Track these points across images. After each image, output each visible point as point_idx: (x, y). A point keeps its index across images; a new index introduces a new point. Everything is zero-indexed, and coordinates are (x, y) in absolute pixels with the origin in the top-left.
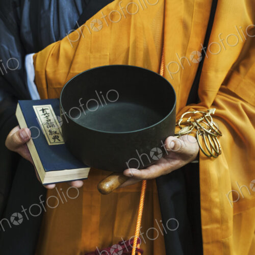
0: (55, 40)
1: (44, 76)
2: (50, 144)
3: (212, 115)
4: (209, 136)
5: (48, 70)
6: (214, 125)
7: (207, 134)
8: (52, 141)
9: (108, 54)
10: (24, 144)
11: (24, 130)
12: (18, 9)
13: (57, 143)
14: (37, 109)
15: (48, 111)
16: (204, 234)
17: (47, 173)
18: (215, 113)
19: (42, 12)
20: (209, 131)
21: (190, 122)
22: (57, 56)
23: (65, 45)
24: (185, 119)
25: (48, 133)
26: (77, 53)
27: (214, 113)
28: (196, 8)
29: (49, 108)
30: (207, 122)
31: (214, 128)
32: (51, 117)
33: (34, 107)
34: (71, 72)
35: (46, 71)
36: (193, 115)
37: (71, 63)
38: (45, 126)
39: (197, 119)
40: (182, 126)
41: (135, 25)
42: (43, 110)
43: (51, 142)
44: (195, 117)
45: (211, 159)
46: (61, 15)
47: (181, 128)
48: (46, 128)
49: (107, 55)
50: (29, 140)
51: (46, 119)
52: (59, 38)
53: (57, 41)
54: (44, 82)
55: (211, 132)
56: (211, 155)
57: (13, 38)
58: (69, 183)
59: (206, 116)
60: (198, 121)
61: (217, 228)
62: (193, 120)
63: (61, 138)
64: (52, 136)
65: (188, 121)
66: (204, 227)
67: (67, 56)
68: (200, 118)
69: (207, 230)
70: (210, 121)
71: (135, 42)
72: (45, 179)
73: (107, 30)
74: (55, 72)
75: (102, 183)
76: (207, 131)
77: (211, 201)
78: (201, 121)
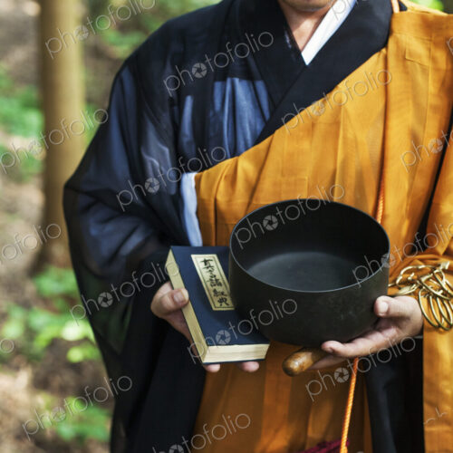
0: (229, 155)
1: (212, 208)
2: (214, 309)
3: (444, 270)
4: (438, 299)
5: (220, 198)
6: (447, 284)
7: (435, 297)
8: (218, 304)
9: (306, 178)
10: (179, 311)
11: (179, 290)
12: (176, 108)
13: (224, 307)
14: (198, 260)
15: (212, 263)
16: (427, 439)
17: (210, 347)
18: (450, 267)
19: (211, 114)
20: (439, 293)
21: (413, 280)
22: (232, 179)
23: (245, 164)
24: (406, 276)
25: (212, 293)
26: (262, 177)
27: (447, 268)
28: (429, 113)
29: (213, 258)
30: (438, 281)
31: (446, 288)
32: (216, 272)
33: (193, 256)
34: (254, 202)
35: (216, 200)
36: (417, 270)
37: (253, 190)
38: (209, 284)
39: (422, 276)
40: (401, 286)
41: (345, 138)
42: (206, 262)
43: (216, 306)
44: (420, 274)
45: (440, 333)
46: (238, 121)
47: (400, 289)
48: (210, 287)
49: (304, 180)
50: (186, 305)
51: (209, 274)
52: (235, 153)
53: (232, 157)
54: (212, 214)
55: (443, 294)
56: (440, 326)
57: (167, 150)
58: (239, 365)
59: (435, 272)
60: (423, 279)
61: (447, 432)
62: (416, 277)
63: (229, 301)
64: (218, 298)
65: (409, 278)
66: (427, 429)
67: (247, 180)
68: (426, 275)
69: (431, 433)
70: (442, 278)
71: (345, 162)
72: (207, 356)
73: (306, 145)
74: (230, 201)
75: (288, 361)
76: (436, 293)
77: (439, 392)
78: (428, 280)
